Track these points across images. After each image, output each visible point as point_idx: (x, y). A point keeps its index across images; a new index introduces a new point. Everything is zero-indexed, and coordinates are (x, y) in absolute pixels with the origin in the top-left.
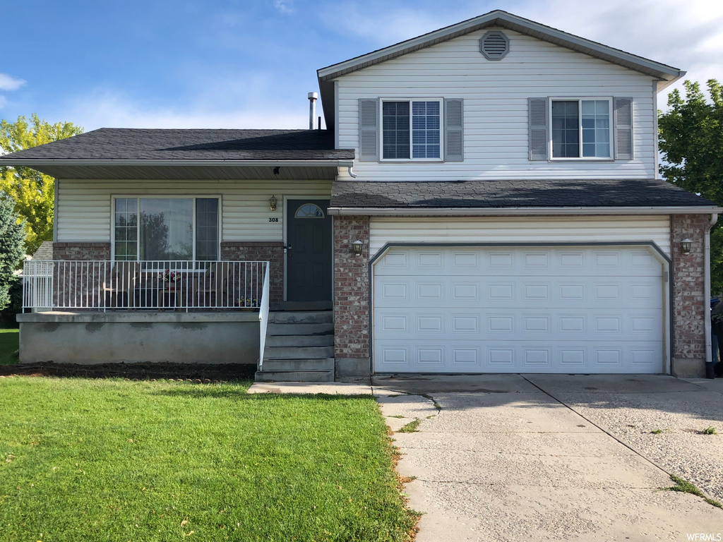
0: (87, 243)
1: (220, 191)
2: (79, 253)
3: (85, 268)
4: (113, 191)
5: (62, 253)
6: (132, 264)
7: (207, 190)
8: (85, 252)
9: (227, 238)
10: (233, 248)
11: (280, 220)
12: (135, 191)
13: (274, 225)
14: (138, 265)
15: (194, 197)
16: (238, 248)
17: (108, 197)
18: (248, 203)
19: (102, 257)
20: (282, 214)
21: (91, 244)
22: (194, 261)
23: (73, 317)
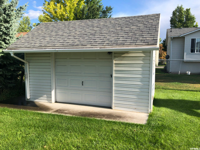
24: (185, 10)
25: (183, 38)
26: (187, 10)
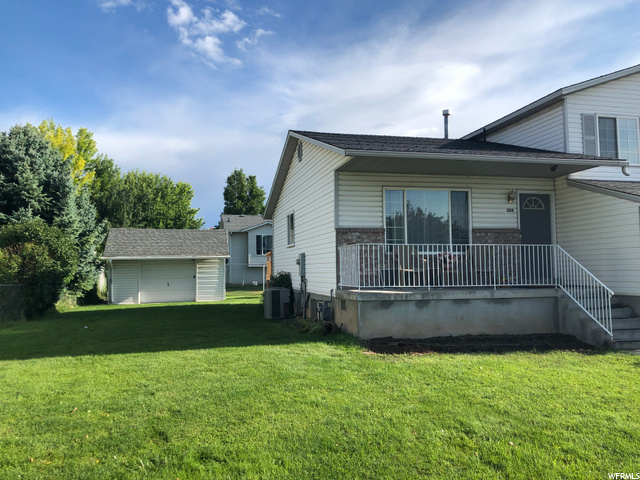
0: (367, 229)
1: (470, 186)
2: (359, 237)
3: (366, 251)
4: (383, 184)
5: (345, 237)
6: (401, 247)
7: (460, 183)
8: (364, 236)
9: (477, 225)
10: (483, 234)
11: (515, 211)
12: (401, 184)
13: (510, 215)
14: (406, 247)
15: (450, 190)
16: (487, 233)
17: (380, 188)
18: (491, 196)
19: (379, 241)
20: (515, 205)
21: (370, 229)
22: (451, 245)
23: (407, 295)
24: (247, 176)
25: (246, 233)
26: (250, 177)
